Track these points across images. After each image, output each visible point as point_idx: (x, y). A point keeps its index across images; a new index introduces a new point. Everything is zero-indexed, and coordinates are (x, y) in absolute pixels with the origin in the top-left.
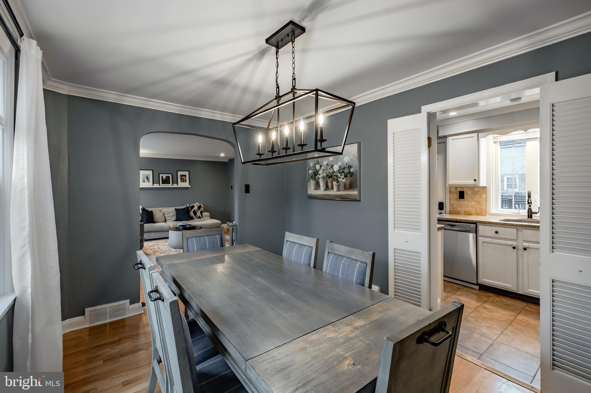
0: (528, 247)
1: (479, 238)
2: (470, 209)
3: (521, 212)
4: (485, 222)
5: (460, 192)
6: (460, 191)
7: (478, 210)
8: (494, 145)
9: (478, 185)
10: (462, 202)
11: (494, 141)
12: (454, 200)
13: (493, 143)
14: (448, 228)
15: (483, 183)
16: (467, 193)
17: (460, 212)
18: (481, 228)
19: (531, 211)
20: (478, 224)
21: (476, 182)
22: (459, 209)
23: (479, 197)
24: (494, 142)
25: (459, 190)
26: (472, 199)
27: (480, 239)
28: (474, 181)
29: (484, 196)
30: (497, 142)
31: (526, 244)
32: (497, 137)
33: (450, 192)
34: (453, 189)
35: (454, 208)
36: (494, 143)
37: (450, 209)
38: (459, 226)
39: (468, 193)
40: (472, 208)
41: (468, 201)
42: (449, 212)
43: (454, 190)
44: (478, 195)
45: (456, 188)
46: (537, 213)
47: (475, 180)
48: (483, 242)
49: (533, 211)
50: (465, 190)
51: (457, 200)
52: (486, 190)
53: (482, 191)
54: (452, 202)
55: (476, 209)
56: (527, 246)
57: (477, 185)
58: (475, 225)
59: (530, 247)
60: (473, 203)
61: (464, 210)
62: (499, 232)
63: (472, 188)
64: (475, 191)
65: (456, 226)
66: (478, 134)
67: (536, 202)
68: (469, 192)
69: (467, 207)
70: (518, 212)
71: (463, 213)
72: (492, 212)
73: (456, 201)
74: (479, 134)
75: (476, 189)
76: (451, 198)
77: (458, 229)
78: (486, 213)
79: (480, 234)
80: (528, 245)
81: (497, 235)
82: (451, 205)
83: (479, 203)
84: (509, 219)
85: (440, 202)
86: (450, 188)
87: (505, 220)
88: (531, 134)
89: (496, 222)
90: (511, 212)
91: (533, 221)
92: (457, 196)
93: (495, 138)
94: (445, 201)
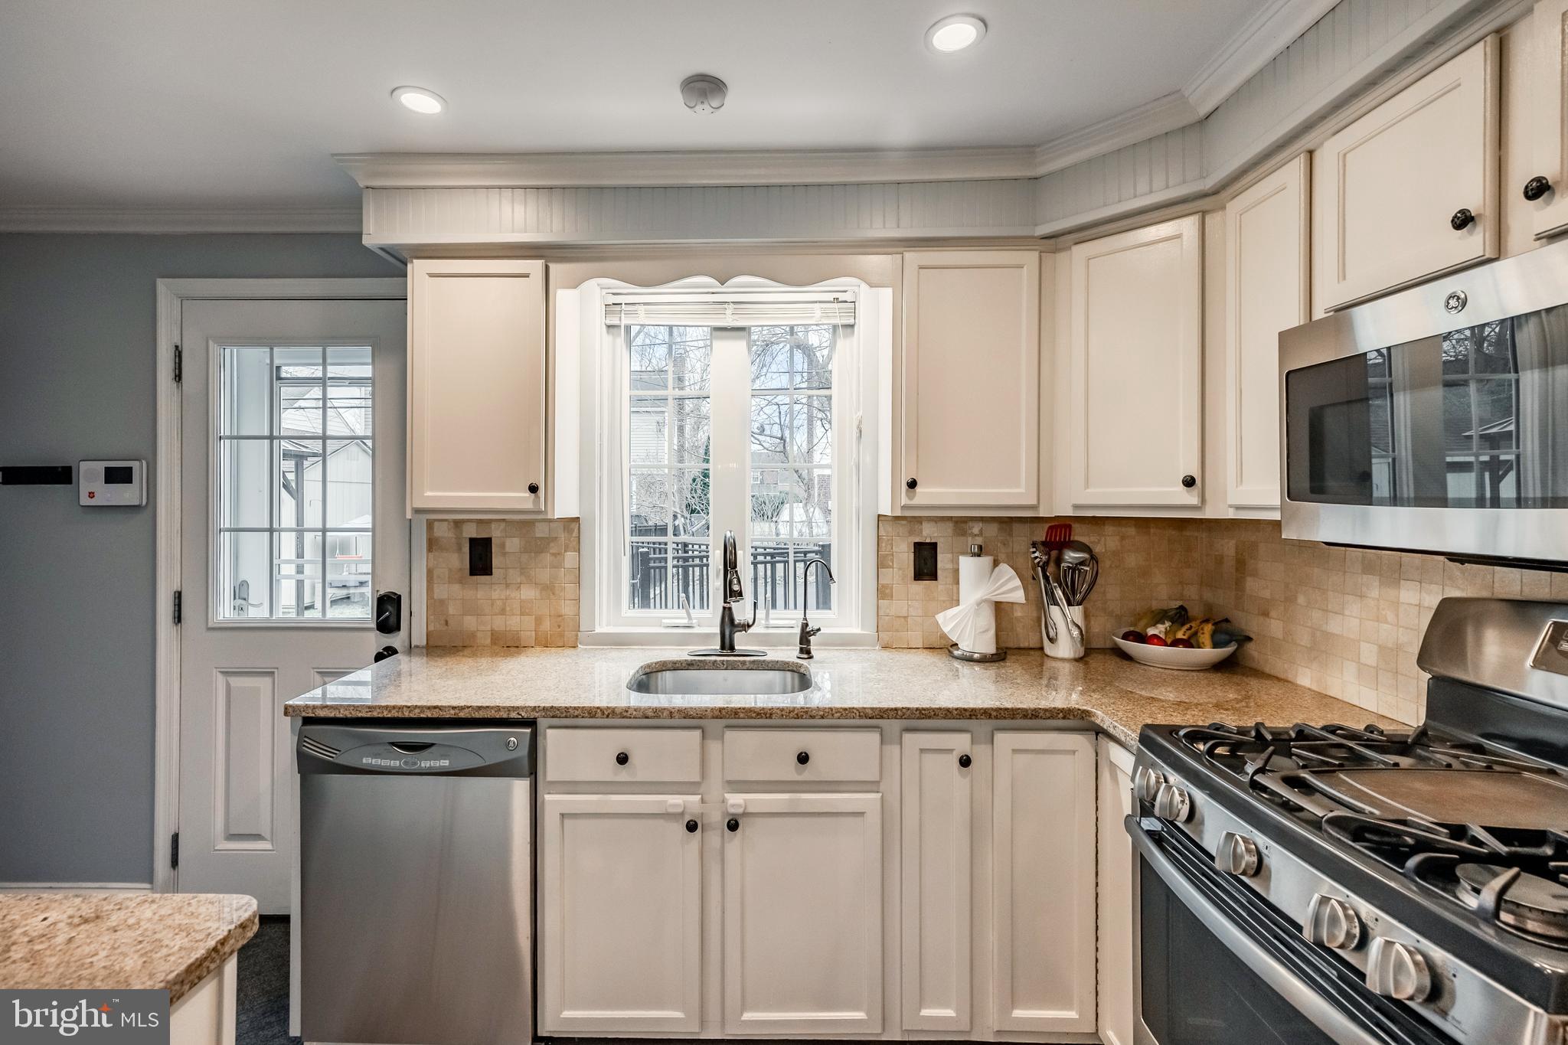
0: (745, 814)
1: (547, 797)
2: (514, 622)
3: (696, 621)
4: (575, 708)
5: (472, 541)
6: (474, 536)
7: (546, 625)
8: (607, 339)
9: (546, 512)
10: (484, 590)
11: (609, 322)
12: (449, 583)
13: (604, 328)
14: (395, 764)
15: (564, 504)
16: (503, 546)
17: (473, 635)
18: (553, 739)
19: (732, 620)
20: (542, 723)
21: (538, 497)
22: (470, 622)
23: (553, 567)
24: (609, 327)
25: (471, 532)
26: (522, 574)
27: (551, 800)
28: (528, 494)
29: (570, 557)
30: (618, 327)
31: (736, 801)
32: (618, 308)
33: (432, 544)
34: (442, 531)
35: (447, 623)
37: (431, 628)
38: (447, 748)
39: (507, 549)
40: (522, 614)
41: (507, 585)
42: (424, 643)
43: (446, 535)
44: (547, 558)
45: (458, 524)
46: (749, 626)
47: (533, 489)
48: (562, 815)
49: (737, 622)
50: (496, 533)
51: (460, 582)
52: (575, 534)
53: (563, 536)
54: (441, 591)
55: (539, 620)
56: (740, 811)
57: (540, 512)
58: (528, 731)
59: (750, 810)
60: (528, 593)
61: (489, 628)
62: (633, 759)
63: (524, 524)
64: (538, 535)
65: (433, 748)
66: (549, 269)
68: (513, 544)
69: (503, 612)
70: (685, 621)
71: (488, 641)
72: (598, 630)
73: (456, 587)
74: (552, 267)
75: (541, 531)
76: (436, 573)
77: (445, 763)
78: (577, 635)
79: (549, 778)
80: (745, 800)
81: (623, 774)
82: (436, 606)
83: (553, 594)
84: (663, 659)
85: (382, 592)
86: (430, 525)
87: (649, 666)
88: (729, 312)
89: (621, 707)
90: (664, 621)
91: (739, 664)
92: (460, 560)
93: (611, 308)
94: (408, 589)
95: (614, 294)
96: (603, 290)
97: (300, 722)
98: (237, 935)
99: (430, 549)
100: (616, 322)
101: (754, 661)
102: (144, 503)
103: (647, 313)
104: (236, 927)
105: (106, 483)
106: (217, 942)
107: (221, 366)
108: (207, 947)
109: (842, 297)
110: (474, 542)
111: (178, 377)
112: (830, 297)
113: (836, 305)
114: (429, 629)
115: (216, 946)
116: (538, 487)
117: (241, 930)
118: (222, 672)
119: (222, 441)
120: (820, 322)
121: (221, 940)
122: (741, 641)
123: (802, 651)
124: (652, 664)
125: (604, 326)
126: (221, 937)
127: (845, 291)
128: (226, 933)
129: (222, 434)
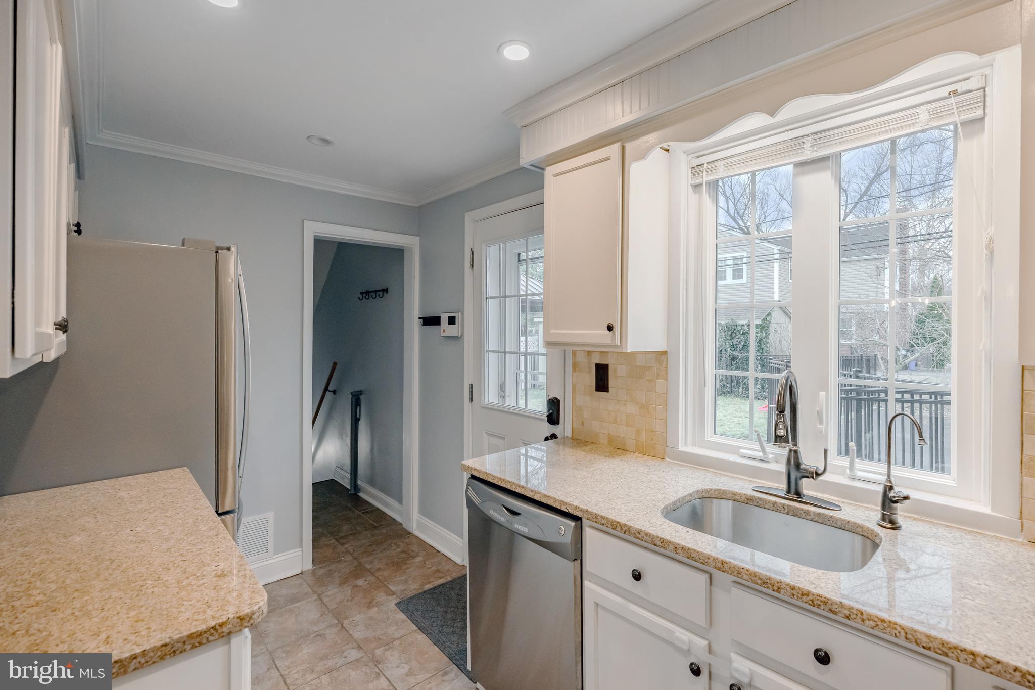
1: (589, 585)
2: (622, 431)
3: (771, 456)
6: (598, 362)
7: (643, 437)
8: (693, 197)
9: (621, 346)
10: (603, 402)
11: (694, 183)
12: (584, 395)
13: (690, 189)
14: (503, 519)
16: (615, 371)
17: (599, 435)
19: (798, 465)
20: (586, 522)
21: (614, 334)
22: (596, 426)
23: (648, 390)
24: (694, 186)
25: (597, 359)
26: (627, 394)
27: (591, 588)
28: (607, 332)
29: (660, 384)
30: (701, 184)
31: (743, 669)
32: (701, 168)
33: (575, 366)
34: (581, 358)
35: (583, 424)
36: (695, 192)
38: (527, 519)
39: (618, 374)
40: (627, 425)
41: (618, 402)
42: (572, 435)
43: (583, 362)
44: (644, 383)
45: (589, 353)
46: (818, 474)
47: (610, 328)
48: (596, 603)
49: (804, 468)
50: (611, 361)
51: (591, 396)
52: (664, 365)
53: (655, 367)
54: (580, 401)
55: (638, 432)
57: (617, 346)
58: (577, 525)
60: (631, 409)
61: (607, 432)
62: (647, 580)
63: (619, 357)
64: (638, 365)
65: (521, 518)
66: (623, 148)
67: (821, 423)
69: (615, 421)
70: (760, 454)
71: (608, 443)
72: (682, 448)
73: (588, 399)
74: (628, 146)
75: (640, 361)
76: (577, 387)
77: (525, 530)
78: (665, 450)
83: (648, 412)
84: (724, 488)
85: (551, 397)
86: (574, 353)
87: (707, 491)
88: (807, 145)
89: (636, 528)
90: (741, 451)
91: (802, 512)
92: (590, 379)
93: (696, 170)
94: (563, 397)
95: (698, 157)
96: (689, 156)
97: (470, 476)
98: (235, 623)
99: (574, 371)
100: (698, 181)
101: (819, 514)
102: (460, 336)
103: (726, 166)
104: (234, 617)
105: (449, 324)
106: (216, 624)
107: (487, 257)
108: (208, 625)
109: (960, 87)
110: (598, 366)
111: (472, 266)
112: (944, 92)
113: (952, 100)
114: (574, 426)
115: (215, 626)
116: (613, 327)
117: (238, 620)
118: (487, 433)
119: (488, 300)
120: (927, 127)
121: (219, 623)
122: (808, 487)
123: (884, 518)
124: (711, 490)
125: (690, 187)
126: (221, 621)
127: (968, 79)
128: (225, 619)
129: (488, 296)
